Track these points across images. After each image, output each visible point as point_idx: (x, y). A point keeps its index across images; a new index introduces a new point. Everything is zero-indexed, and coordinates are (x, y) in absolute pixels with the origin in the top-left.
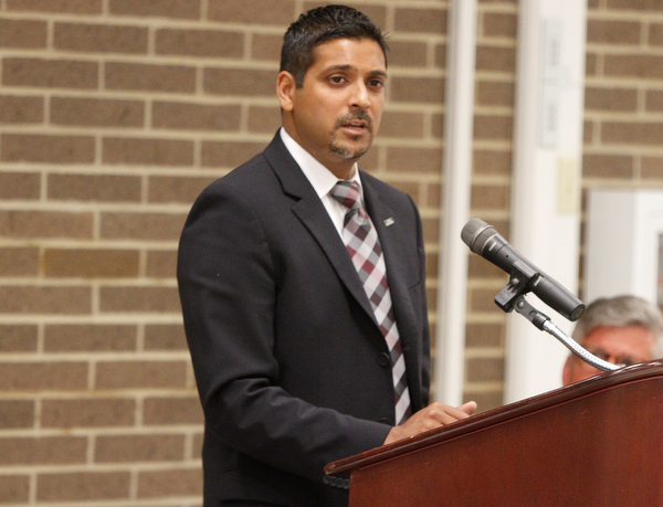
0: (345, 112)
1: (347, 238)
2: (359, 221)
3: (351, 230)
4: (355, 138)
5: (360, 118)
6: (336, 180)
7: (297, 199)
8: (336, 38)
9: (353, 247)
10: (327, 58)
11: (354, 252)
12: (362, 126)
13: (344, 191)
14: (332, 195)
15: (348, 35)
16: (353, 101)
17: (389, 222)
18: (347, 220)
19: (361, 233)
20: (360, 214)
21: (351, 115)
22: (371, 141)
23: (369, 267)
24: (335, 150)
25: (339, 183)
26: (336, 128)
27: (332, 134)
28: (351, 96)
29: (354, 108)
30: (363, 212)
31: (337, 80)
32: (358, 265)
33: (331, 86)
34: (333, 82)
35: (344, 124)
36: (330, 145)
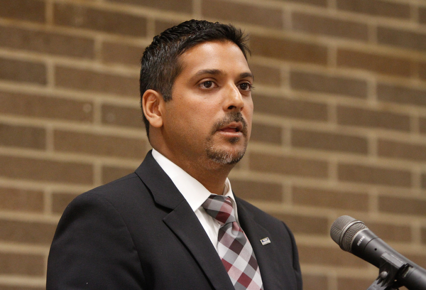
0: (221, 115)
1: (222, 251)
2: (233, 234)
3: (225, 244)
4: (233, 141)
5: (237, 121)
6: (209, 194)
7: (168, 210)
8: (200, 42)
9: (228, 260)
10: (194, 65)
11: (230, 265)
12: (237, 130)
13: (217, 205)
14: (205, 208)
16: (227, 103)
17: (266, 241)
18: (222, 233)
19: (236, 247)
20: (234, 228)
21: (228, 118)
22: (246, 145)
23: (245, 280)
24: (213, 156)
25: (211, 197)
26: (213, 133)
27: (209, 139)
28: (224, 99)
29: (230, 111)
30: (237, 226)
31: (208, 84)
32: (234, 277)
33: (204, 92)
34: (203, 87)
35: (219, 128)
36: (208, 151)
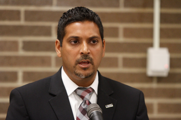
0: (79, 56)
2: (84, 106)
3: (80, 110)
4: (85, 69)
5: (86, 59)
6: (77, 87)
8: (73, 22)
9: (79, 118)
10: (69, 32)
12: (88, 63)
13: (80, 92)
15: (77, 20)
16: (81, 51)
17: (110, 106)
20: (85, 103)
21: (81, 58)
24: (77, 74)
26: (76, 64)
27: (74, 67)
28: (80, 49)
29: (82, 54)
31: (75, 42)
33: (73, 45)
35: (79, 62)
36: (75, 72)
